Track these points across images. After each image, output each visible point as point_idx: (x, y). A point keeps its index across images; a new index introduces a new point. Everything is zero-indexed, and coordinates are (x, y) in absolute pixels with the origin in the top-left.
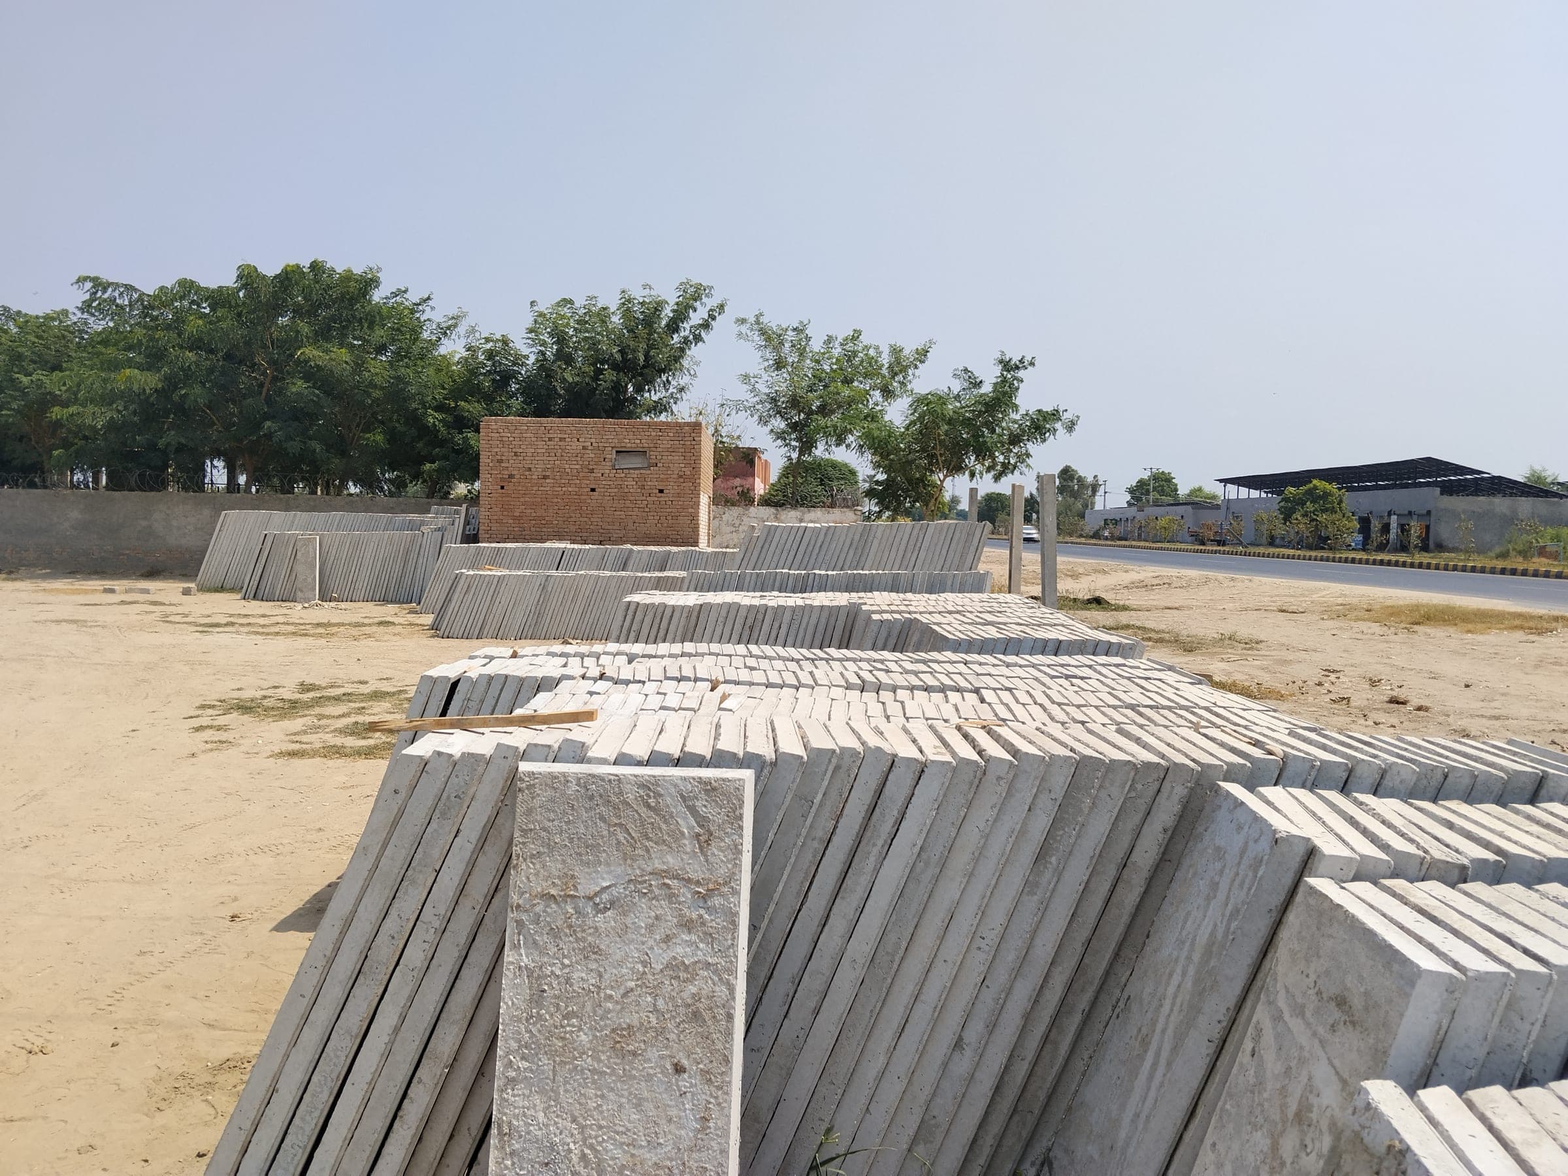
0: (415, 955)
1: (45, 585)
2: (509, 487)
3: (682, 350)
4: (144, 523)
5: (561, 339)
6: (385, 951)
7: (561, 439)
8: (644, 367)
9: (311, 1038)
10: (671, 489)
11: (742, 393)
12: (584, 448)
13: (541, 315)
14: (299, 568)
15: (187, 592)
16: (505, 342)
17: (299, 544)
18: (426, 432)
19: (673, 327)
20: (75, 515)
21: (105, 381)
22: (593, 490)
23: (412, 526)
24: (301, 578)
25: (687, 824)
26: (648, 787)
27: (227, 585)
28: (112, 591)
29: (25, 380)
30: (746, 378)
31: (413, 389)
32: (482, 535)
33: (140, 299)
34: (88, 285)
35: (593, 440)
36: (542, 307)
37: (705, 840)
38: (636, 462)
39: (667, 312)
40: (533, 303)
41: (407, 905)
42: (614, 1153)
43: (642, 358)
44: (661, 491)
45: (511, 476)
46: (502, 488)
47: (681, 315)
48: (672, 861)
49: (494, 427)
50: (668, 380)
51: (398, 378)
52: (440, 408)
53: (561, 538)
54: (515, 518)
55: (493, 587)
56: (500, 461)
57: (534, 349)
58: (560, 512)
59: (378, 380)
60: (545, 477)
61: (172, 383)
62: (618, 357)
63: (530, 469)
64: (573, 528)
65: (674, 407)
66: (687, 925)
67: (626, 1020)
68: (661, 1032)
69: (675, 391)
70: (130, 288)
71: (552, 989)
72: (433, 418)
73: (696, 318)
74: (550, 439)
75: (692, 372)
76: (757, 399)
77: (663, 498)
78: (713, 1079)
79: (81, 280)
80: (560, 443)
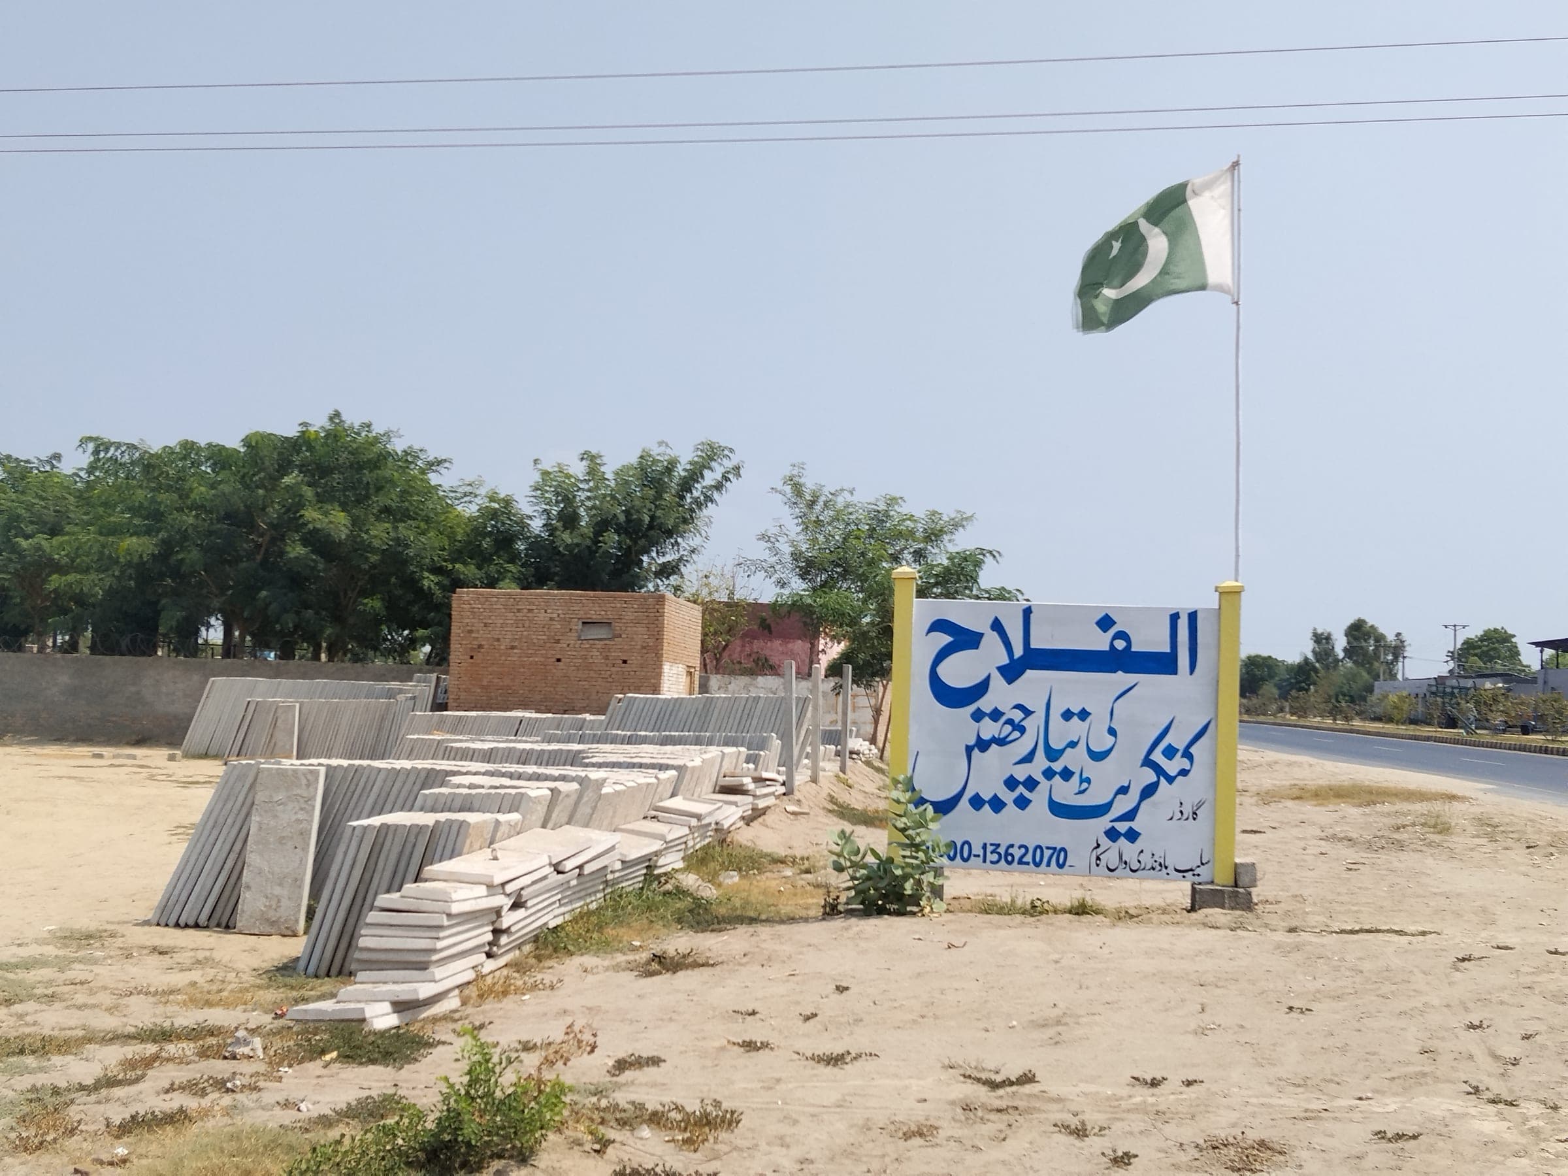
0: (230, 821)
1: (34, 750)
2: (478, 657)
3: (692, 510)
4: (133, 689)
5: (566, 498)
6: (221, 820)
7: (530, 611)
8: (651, 526)
9: (199, 845)
10: (635, 660)
11: (760, 551)
12: (551, 619)
13: (545, 473)
14: (279, 735)
15: (172, 758)
16: (508, 502)
17: (280, 711)
18: (423, 596)
19: (686, 485)
20: (64, 679)
21: (103, 546)
22: (559, 660)
23: (391, 694)
24: (280, 744)
25: (304, 782)
26: (294, 771)
27: (211, 752)
28: (100, 756)
29: (24, 543)
30: (764, 537)
31: (411, 552)
32: (451, 703)
33: (141, 458)
34: (91, 446)
35: (560, 612)
36: (547, 465)
37: (308, 786)
38: (602, 633)
39: (680, 471)
40: (536, 461)
41: (229, 806)
42: (277, 870)
43: (647, 519)
44: (625, 662)
45: (480, 646)
46: (472, 657)
47: (694, 475)
48: (299, 792)
49: (466, 598)
50: (676, 542)
51: (397, 540)
52: (437, 570)
53: (525, 706)
54: (483, 687)
55: (433, 750)
56: (470, 632)
57: (536, 508)
58: (526, 681)
59: (376, 543)
60: (513, 648)
61: (167, 548)
62: (622, 518)
63: (498, 640)
64: (538, 697)
65: (683, 569)
66: (302, 809)
67: (284, 834)
68: (292, 838)
69: (686, 553)
70: (132, 447)
71: (264, 827)
72: (429, 581)
73: (710, 478)
74: (519, 610)
75: (704, 534)
76: (776, 558)
77: (626, 667)
78: (305, 849)
79: (84, 441)
80: (529, 615)
